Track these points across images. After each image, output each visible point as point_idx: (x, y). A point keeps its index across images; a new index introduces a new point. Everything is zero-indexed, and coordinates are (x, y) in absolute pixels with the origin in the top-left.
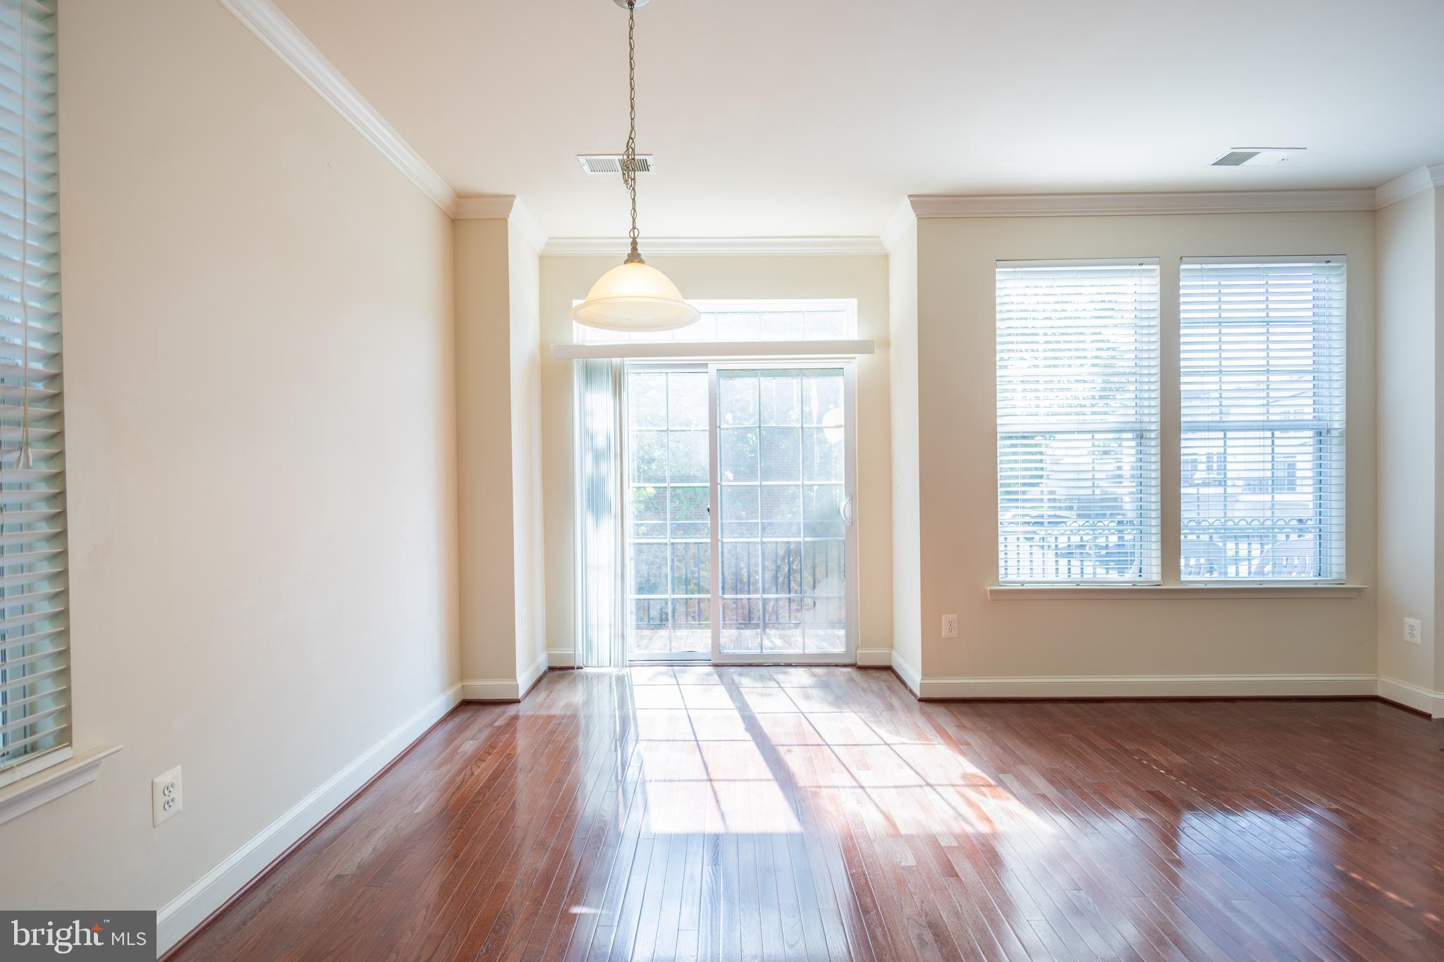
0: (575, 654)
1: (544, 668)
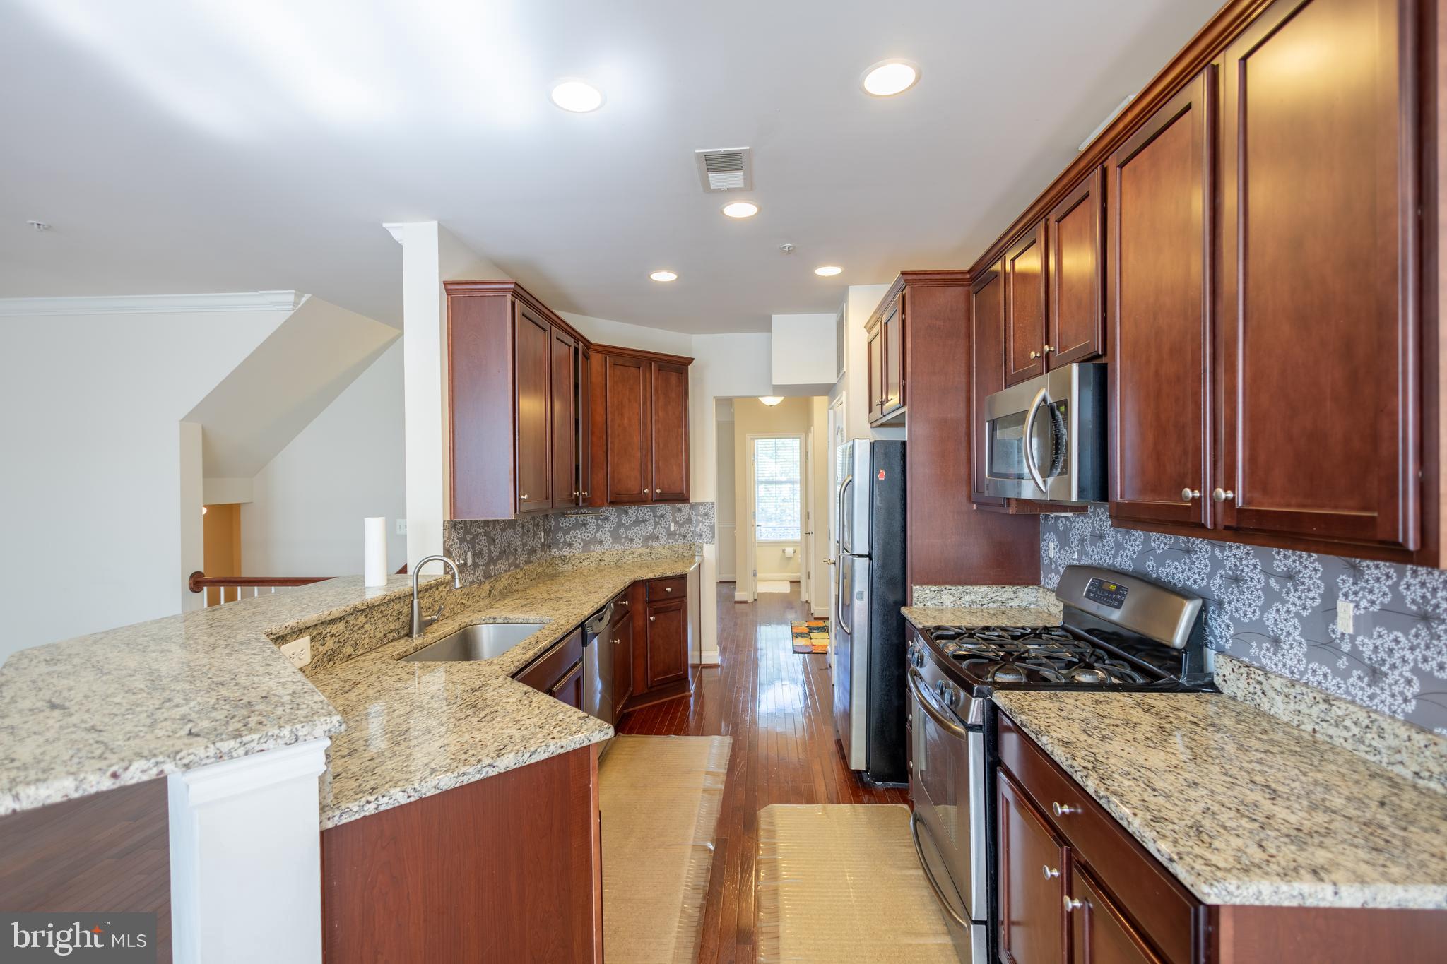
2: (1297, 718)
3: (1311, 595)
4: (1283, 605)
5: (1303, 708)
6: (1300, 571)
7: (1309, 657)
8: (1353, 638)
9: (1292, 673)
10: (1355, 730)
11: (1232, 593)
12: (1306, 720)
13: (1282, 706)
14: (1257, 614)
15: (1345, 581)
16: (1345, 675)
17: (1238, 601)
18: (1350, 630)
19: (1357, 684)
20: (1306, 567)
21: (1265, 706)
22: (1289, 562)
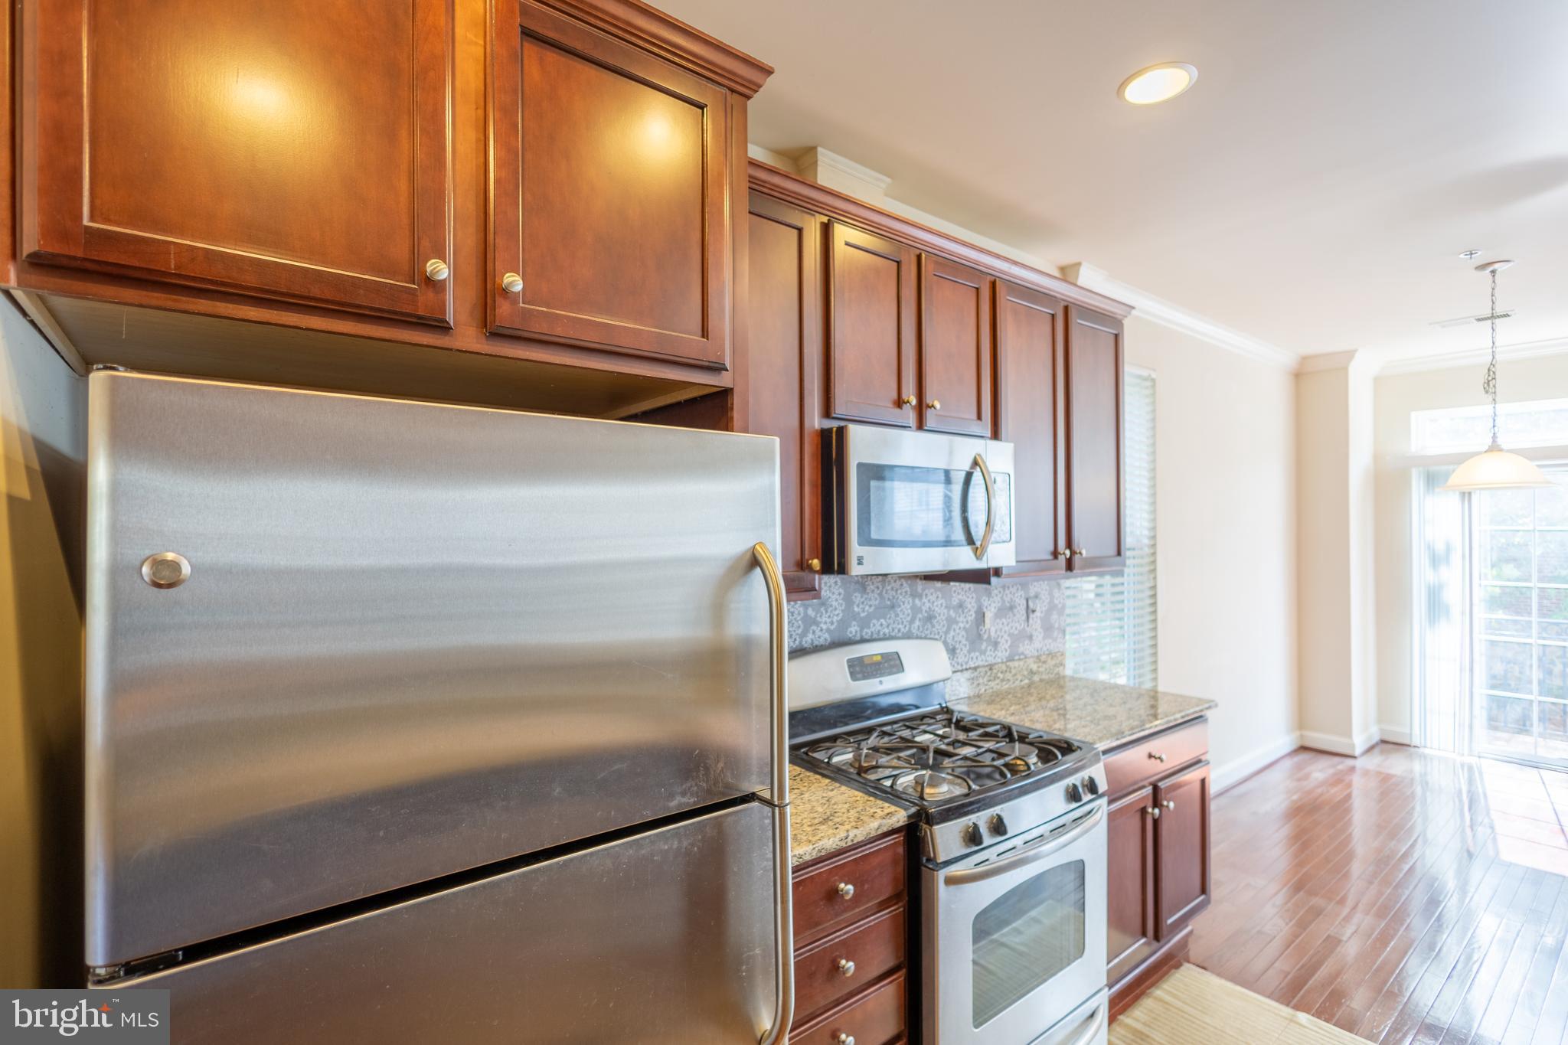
0: (1411, 734)
1: (1376, 739)
7: (970, 651)
16: (985, 652)
22: (960, 597)
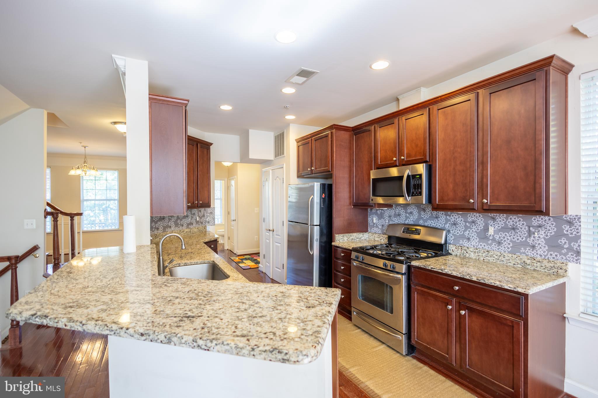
2: (478, 257)
3: (480, 226)
4: (471, 229)
5: (480, 254)
6: (476, 221)
7: (479, 242)
8: (493, 236)
9: (474, 246)
10: (496, 257)
11: (453, 228)
12: (481, 257)
13: (473, 255)
14: (462, 233)
15: (491, 222)
16: (491, 245)
17: (455, 230)
18: (493, 234)
19: (494, 246)
20: (478, 219)
21: (467, 255)
22: (473, 219)
